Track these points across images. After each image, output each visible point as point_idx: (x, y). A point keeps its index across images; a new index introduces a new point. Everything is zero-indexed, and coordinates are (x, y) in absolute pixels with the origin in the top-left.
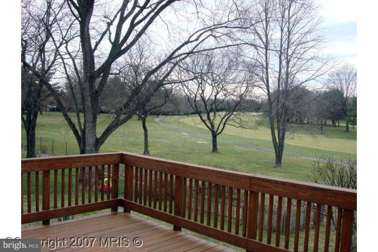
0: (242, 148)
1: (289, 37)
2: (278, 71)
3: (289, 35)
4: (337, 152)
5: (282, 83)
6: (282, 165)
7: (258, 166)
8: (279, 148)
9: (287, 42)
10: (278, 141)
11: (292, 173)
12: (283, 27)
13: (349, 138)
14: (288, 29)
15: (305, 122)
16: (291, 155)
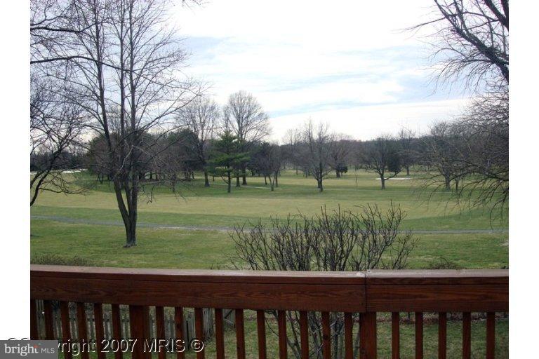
0: (66, 225)
1: (132, 51)
2: (120, 103)
3: (132, 49)
4: (204, 215)
5: (126, 122)
6: (137, 243)
7: (100, 249)
8: (130, 218)
9: (129, 59)
10: (127, 209)
11: (154, 252)
12: (123, 35)
13: (212, 195)
14: (131, 39)
15: (146, 177)
16: (144, 227)
